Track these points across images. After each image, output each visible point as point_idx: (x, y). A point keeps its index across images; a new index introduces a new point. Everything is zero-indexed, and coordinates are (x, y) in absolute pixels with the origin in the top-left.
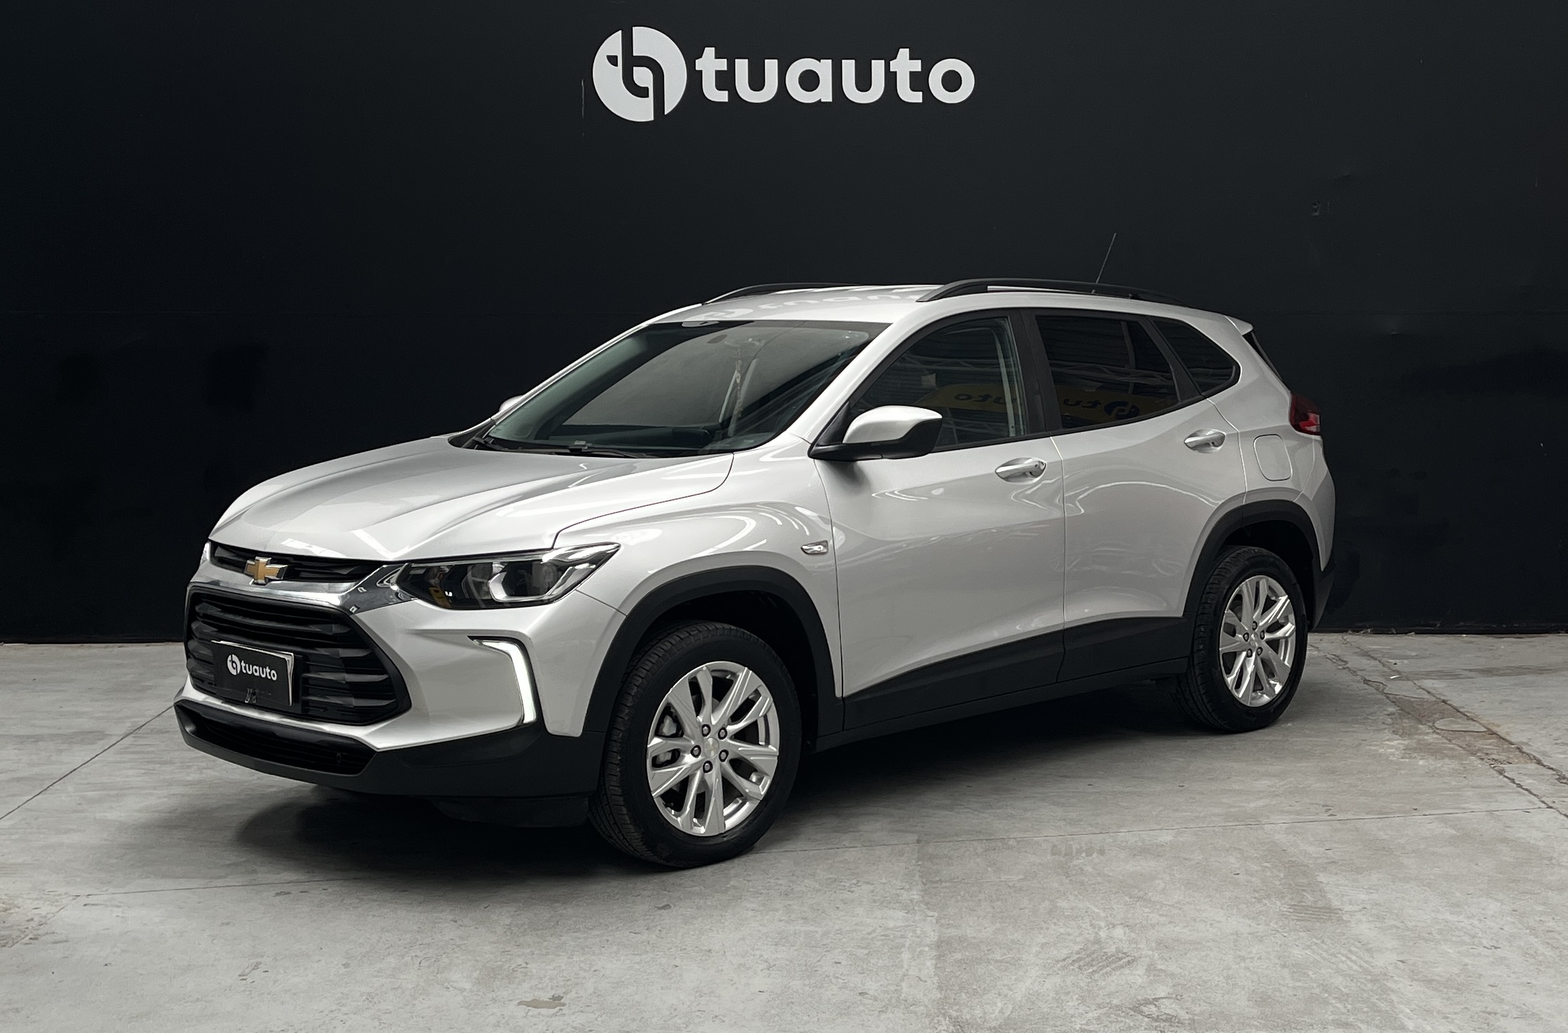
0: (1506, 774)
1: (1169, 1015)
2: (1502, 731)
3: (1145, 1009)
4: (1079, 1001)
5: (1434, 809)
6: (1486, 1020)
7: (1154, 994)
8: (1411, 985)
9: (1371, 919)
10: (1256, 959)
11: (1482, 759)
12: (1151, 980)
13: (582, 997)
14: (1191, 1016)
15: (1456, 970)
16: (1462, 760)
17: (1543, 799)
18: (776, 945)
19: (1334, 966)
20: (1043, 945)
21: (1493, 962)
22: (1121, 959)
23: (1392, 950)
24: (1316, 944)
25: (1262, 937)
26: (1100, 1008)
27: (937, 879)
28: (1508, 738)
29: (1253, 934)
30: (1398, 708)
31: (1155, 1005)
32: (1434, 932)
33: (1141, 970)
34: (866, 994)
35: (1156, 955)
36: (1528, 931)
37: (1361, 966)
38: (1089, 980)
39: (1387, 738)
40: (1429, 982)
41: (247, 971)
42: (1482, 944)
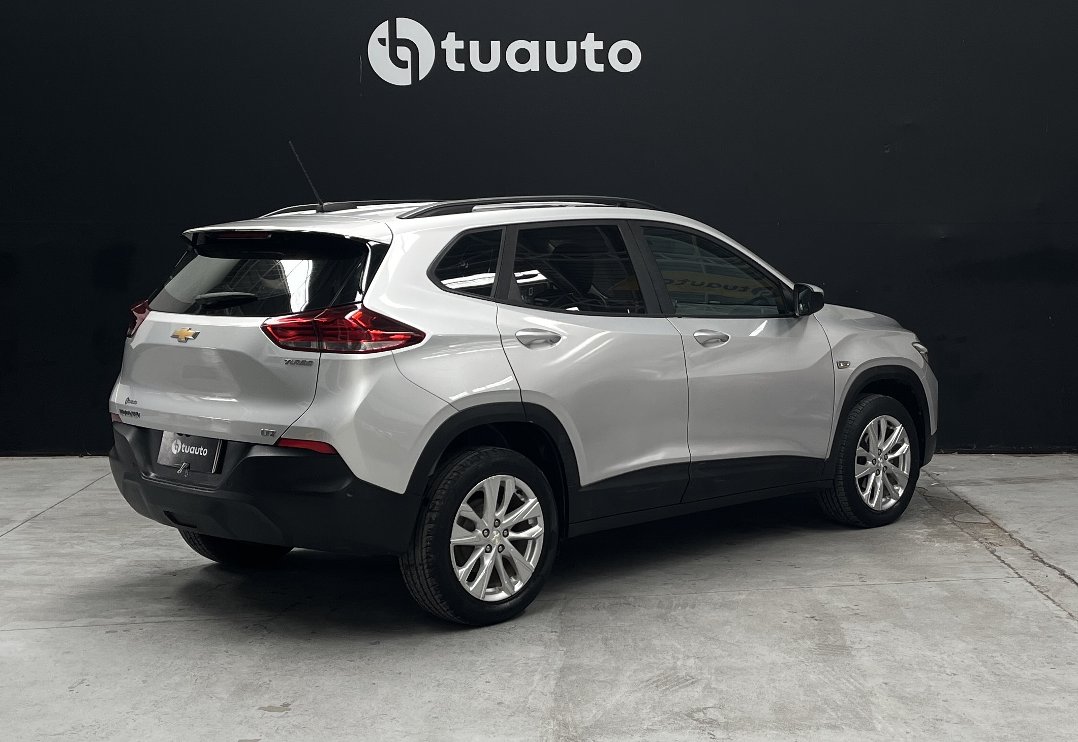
0: (996, 553)
1: (711, 719)
2: (1001, 523)
3: (696, 716)
4: (651, 710)
5: (937, 578)
6: (934, 724)
7: (705, 705)
8: (887, 700)
9: (871, 654)
10: (782, 681)
11: (982, 543)
12: (705, 695)
13: (303, 705)
14: (727, 720)
15: (922, 690)
16: (967, 543)
17: (1017, 571)
18: (447, 670)
19: (836, 686)
20: (635, 671)
21: (950, 685)
22: (687, 680)
23: (880, 675)
24: (828, 671)
25: (791, 666)
26: (664, 714)
27: (572, 624)
28: (1004, 528)
29: (785, 663)
30: (931, 506)
31: (704, 712)
32: (913, 664)
33: (699, 688)
34: (503, 703)
35: (713, 678)
36: (981, 663)
37: (855, 687)
38: (662, 695)
39: (917, 527)
40: (901, 698)
41: (76, 684)
42: (945, 672)
